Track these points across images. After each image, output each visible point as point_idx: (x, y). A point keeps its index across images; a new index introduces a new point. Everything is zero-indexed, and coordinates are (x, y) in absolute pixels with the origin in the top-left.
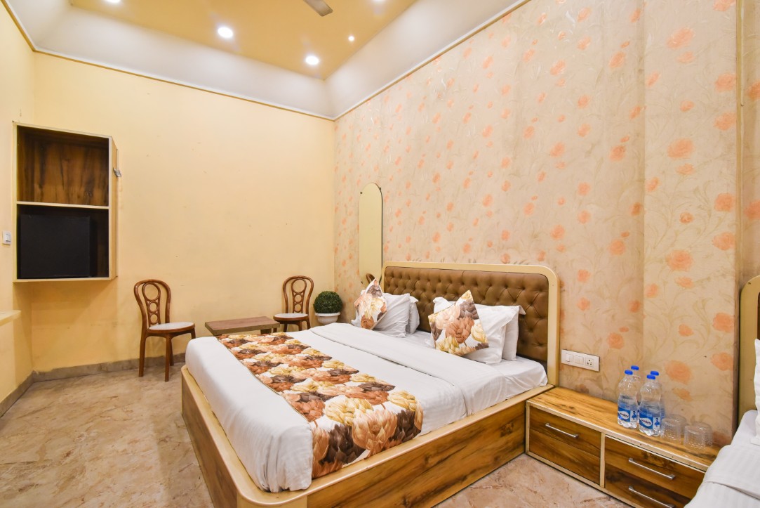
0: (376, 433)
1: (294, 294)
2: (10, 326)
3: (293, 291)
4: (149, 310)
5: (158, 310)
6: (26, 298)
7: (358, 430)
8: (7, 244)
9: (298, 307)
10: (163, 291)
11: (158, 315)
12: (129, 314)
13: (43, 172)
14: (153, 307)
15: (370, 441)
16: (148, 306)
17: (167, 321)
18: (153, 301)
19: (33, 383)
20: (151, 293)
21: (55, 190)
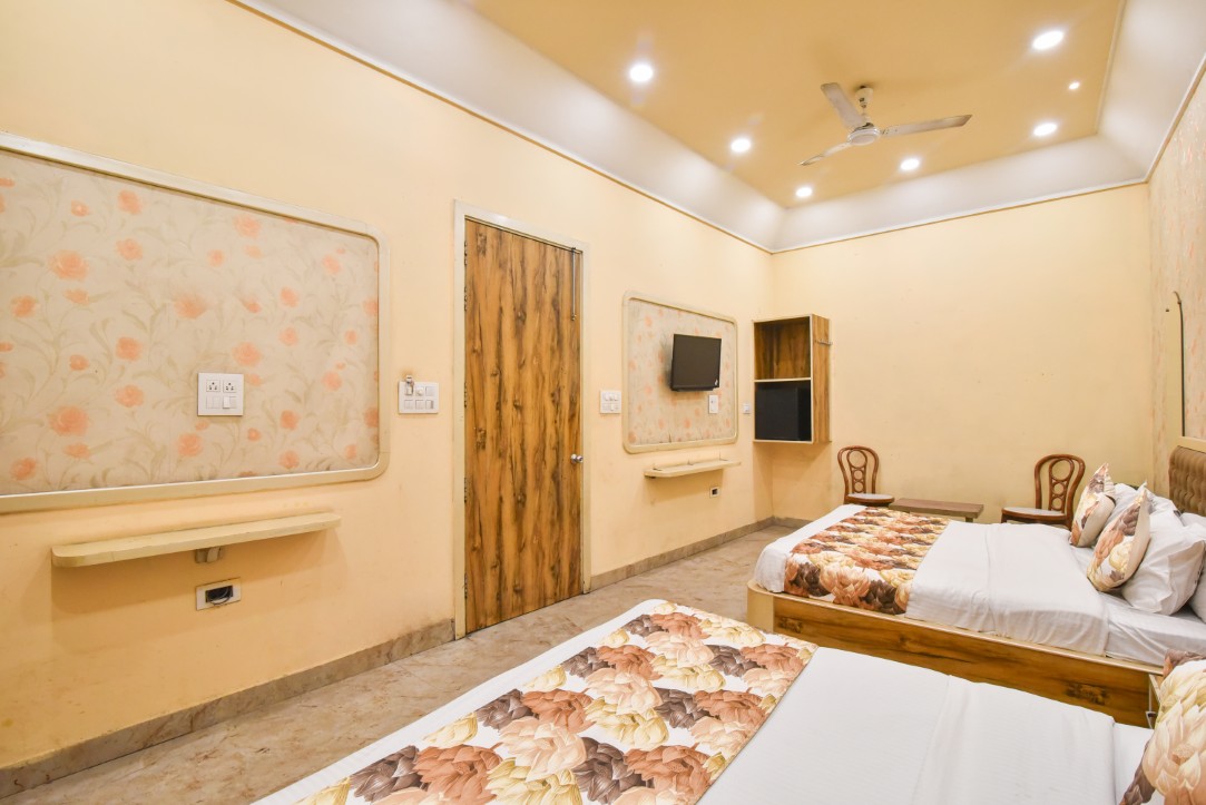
0: (844, 586)
1: (1053, 481)
3: (1051, 478)
4: (853, 478)
5: (864, 478)
7: (825, 574)
8: (747, 413)
9: (1057, 503)
10: (871, 458)
11: (864, 484)
15: (836, 589)
16: (852, 473)
17: (873, 491)
18: (859, 469)
19: (771, 524)
20: (857, 459)
21: (786, 365)
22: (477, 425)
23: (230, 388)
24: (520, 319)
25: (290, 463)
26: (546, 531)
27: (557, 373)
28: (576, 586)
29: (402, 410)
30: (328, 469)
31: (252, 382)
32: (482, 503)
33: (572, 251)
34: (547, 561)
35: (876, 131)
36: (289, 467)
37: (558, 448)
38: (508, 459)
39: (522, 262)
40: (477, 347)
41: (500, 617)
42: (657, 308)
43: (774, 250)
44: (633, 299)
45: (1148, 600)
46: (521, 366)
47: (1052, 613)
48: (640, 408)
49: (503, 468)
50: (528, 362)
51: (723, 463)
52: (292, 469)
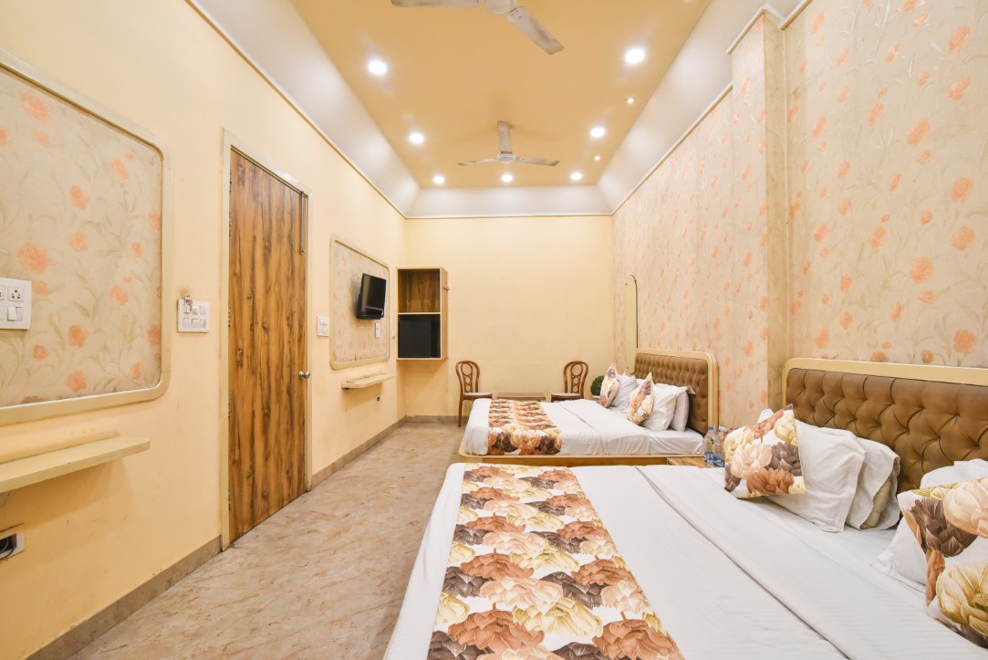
0: (526, 442)
1: (573, 377)
2: (395, 380)
3: (572, 374)
4: (465, 382)
5: (471, 383)
6: (404, 370)
7: (514, 437)
8: (394, 338)
9: (575, 389)
11: (471, 386)
12: (454, 384)
13: (410, 290)
14: (468, 380)
15: (521, 445)
16: (464, 379)
17: (477, 391)
18: (468, 376)
19: (405, 422)
20: (467, 370)
21: (416, 302)
22: (237, 345)
23: (16, 296)
24: (267, 249)
25: (78, 384)
26: (283, 440)
27: (291, 299)
28: (302, 486)
29: (181, 328)
30: (115, 390)
31: (40, 290)
32: (240, 416)
33: (301, 193)
34: (284, 467)
35: (514, 156)
36: (76, 390)
37: (291, 367)
38: (258, 376)
39: (269, 196)
40: (237, 271)
41: (253, 523)
42: (349, 250)
43: (408, 217)
44: (337, 241)
45: (658, 425)
46: (267, 291)
47: (627, 438)
48: (339, 333)
49: (255, 384)
50: (272, 288)
51: (383, 377)
52: (81, 391)
